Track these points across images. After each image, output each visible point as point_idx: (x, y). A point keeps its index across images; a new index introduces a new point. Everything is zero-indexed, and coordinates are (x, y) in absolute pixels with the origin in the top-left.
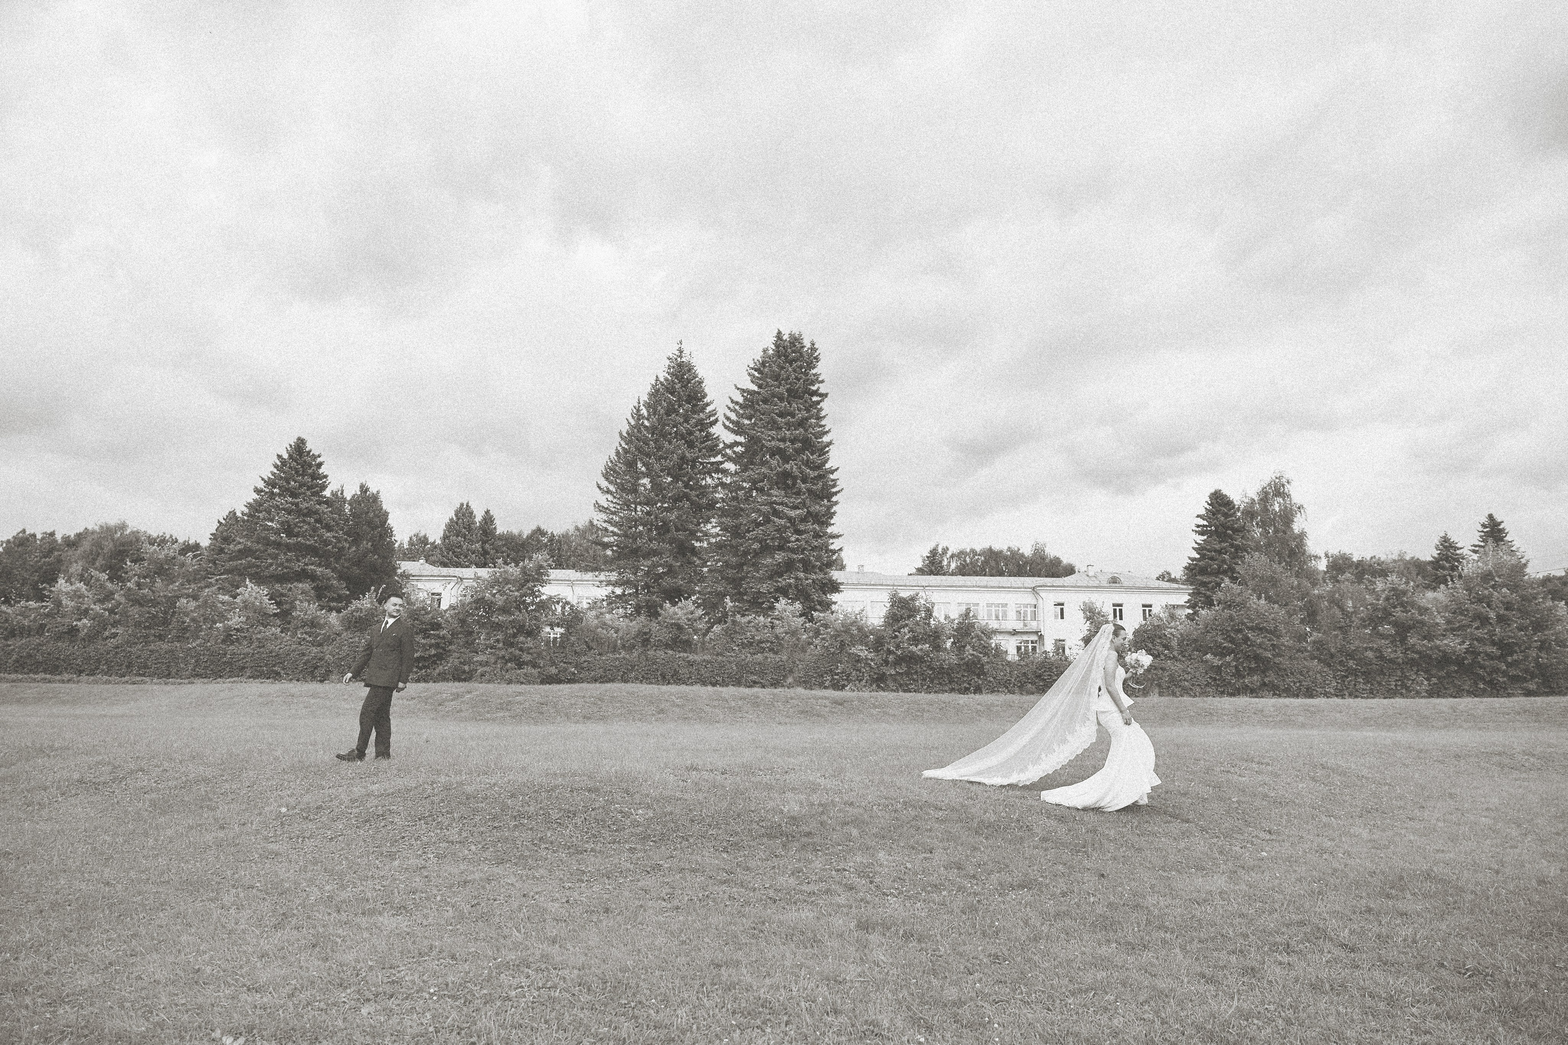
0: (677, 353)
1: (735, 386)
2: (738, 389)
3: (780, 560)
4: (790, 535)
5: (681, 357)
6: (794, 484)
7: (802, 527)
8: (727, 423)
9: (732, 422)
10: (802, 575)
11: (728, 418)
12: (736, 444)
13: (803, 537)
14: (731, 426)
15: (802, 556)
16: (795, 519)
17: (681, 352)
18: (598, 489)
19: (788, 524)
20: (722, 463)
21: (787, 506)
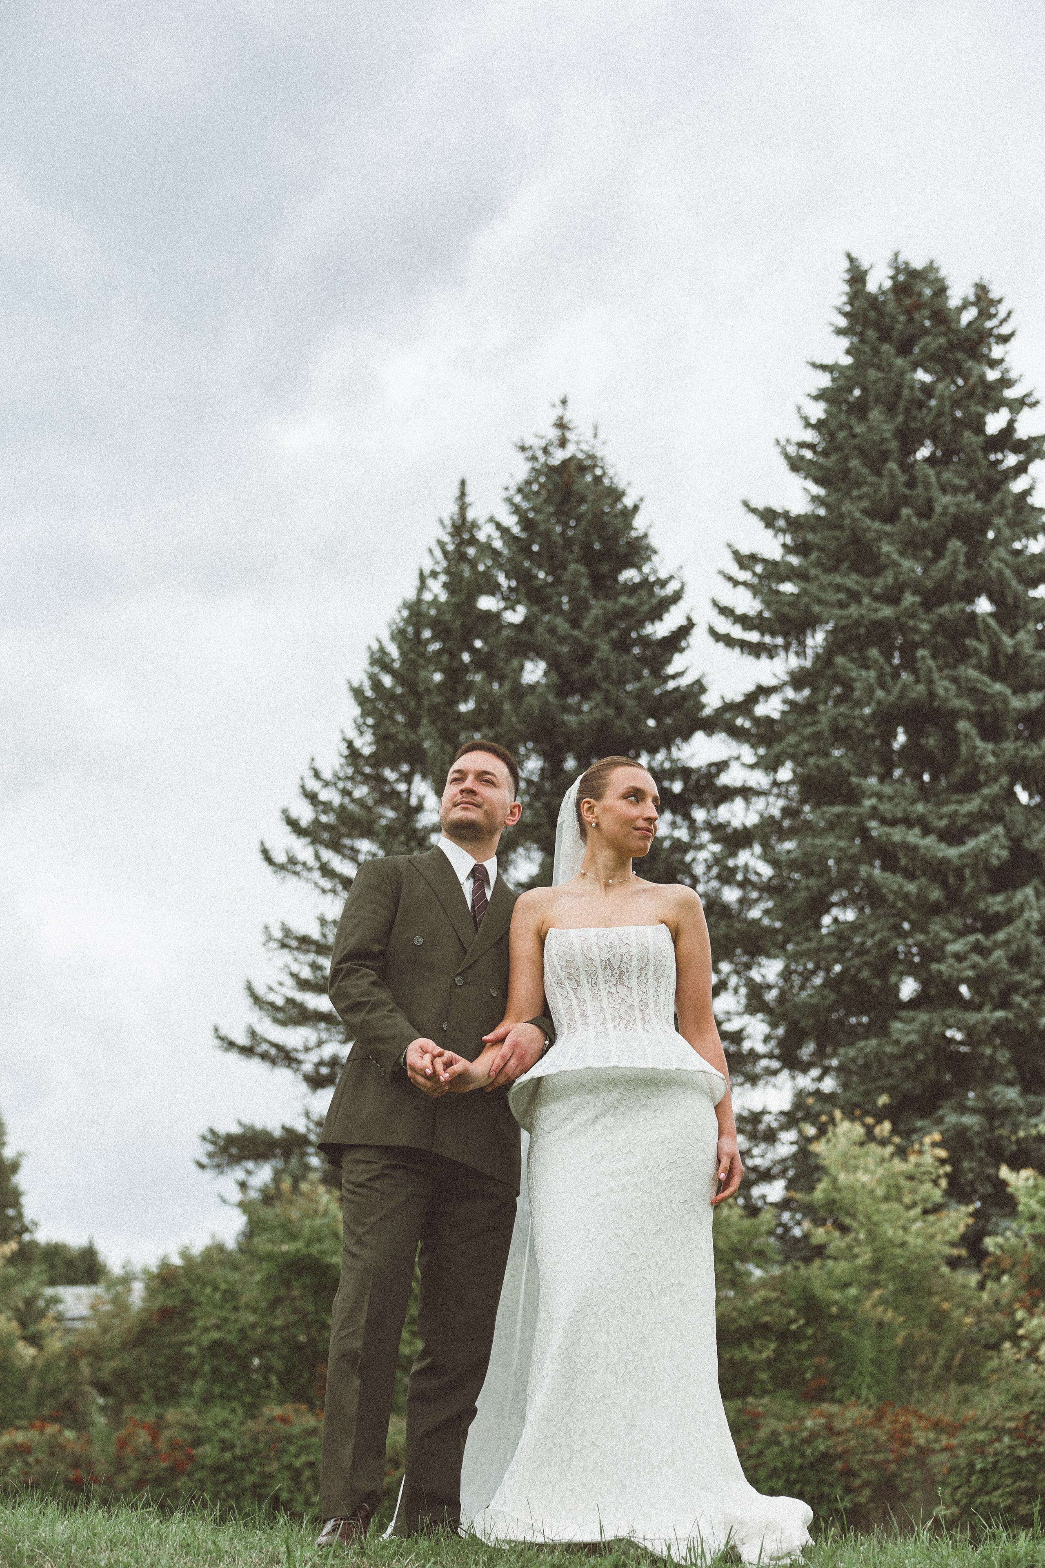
0: (553, 434)
1: (746, 504)
2: (754, 511)
3: (913, 1037)
4: (945, 934)
5: (563, 443)
6: (952, 740)
7: (996, 903)
8: (724, 626)
9: (744, 621)
10: (1012, 1094)
11: (725, 611)
12: (762, 692)
13: (1001, 936)
14: (737, 632)
15: (1000, 1014)
16: (959, 871)
17: (561, 425)
18: (265, 864)
19: (936, 894)
20: (722, 766)
21: (926, 831)
